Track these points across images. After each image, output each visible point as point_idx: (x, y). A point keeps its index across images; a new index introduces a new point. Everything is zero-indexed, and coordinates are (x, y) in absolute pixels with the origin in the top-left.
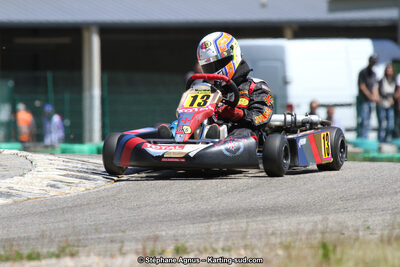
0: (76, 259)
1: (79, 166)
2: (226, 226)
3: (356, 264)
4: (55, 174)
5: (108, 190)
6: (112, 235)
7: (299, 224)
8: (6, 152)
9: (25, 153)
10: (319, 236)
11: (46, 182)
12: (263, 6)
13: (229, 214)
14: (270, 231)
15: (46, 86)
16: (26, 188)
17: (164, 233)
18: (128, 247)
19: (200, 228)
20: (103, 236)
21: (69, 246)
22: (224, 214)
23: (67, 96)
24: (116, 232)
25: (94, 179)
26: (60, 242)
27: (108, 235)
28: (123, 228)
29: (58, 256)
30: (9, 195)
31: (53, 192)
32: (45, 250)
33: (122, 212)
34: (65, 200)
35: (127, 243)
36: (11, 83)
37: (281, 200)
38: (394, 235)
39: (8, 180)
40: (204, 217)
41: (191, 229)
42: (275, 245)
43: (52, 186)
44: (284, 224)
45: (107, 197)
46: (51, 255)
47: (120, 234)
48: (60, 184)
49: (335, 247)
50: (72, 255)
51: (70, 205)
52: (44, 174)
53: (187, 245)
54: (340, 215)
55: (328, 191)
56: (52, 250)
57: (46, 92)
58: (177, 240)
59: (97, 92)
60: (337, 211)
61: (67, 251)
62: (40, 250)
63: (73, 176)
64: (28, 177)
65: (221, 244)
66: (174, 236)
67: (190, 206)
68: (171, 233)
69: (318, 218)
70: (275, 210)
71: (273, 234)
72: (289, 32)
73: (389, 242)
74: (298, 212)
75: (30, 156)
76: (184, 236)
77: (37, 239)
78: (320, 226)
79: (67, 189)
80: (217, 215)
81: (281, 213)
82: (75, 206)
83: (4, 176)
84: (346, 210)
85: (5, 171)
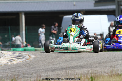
1: (18, 55)
4: (10, 57)
5: (26, 62)
6: (28, 75)
9: (1, 51)
10: (90, 75)
11: (7, 60)
12: (74, 5)
13: (62, 69)
14: (76, 74)
16: (1, 62)
17: (43, 75)
19: (54, 73)
21: (14, 79)
23: (15, 33)
24: (29, 74)
25: (22, 59)
26: (12, 78)
27: (26, 76)
28: (31, 73)
31: (10, 63)
34: (13, 65)
37: (79, 64)
38: (113, 74)
40: (56, 69)
41: (52, 73)
43: (9, 61)
45: (26, 64)
48: (12, 60)
49: (95, 78)
51: (15, 66)
52: (7, 57)
57: (9, 33)
58: (47, 77)
59: (24, 32)
60: (96, 67)
63: (16, 58)
64: (2, 58)
66: (47, 75)
67: (51, 67)
70: (77, 67)
71: (77, 74)
72: (82, 13)
73: (111, 76)
74: (84, 68)
75: (3, 52)
76: (50, 75)
78: (90, 72)
79: (14, 62)
80: (60, 69)
81: (79, 68)
82: (17, 67)
84: (99, 67)
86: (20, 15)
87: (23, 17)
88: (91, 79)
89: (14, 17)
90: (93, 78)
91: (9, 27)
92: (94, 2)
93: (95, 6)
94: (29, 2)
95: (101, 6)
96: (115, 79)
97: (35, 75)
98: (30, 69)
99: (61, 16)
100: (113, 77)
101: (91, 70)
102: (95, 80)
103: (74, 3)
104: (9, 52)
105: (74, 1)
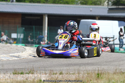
0: (33, 74)
4: (31, 52)
6: (44, 69)
8: (19, 46)
9: (23, 46)
11: (28, 54)
12: (91, 11)
15: (33, 30)
16: (23, 55)
17: (58, 69)
18: (48, 72)
19: (68, 68)
20: (42, 69)
21: (31, 71)
23: (38, 32)
24: (46, 68)
29: (29, 74)
30: (18, 57)
31: (30, 57)
32: (25, 72)
33: (48, 63)
35: (48, 71)
37: (90, 61)
39: (19, 53)
40: (69, 65)
41: (65, 68)
43: (30, 55)
44: (90, 68)
46: (27, 73)
50: (32, 73)
52: (28, 52)
56: (27, 72)
57: (33, 31)
59: (46, 32)
60: (104, 65)
63: (35, 53)
64: (24, 53)
65: (73, 73)
66: (60, 70)
69: (99, 66)
72: (97, 18)
76: (63, 70)
78: (97, 69)
80: (72, 65)
81: (89, 65)
82: (36, 61)
83: (17, 52)
84: (106, 65)
85: (18, 51)
86: (44, 16)
87: (47, 18)
88: (97, 76)
89: (39, 18)
90: (100, 74)
91: (34, 27)
92: (108, 9)
93: (108, 13)
94: (52, 6)
95: (113, 13)
96: (118, 77)
98: (47, 63)
99: (79, 19)
100: (117, 74)
102: (101, 76)
103: (91, 9)
104: (30, 48)
105: (91, 7)
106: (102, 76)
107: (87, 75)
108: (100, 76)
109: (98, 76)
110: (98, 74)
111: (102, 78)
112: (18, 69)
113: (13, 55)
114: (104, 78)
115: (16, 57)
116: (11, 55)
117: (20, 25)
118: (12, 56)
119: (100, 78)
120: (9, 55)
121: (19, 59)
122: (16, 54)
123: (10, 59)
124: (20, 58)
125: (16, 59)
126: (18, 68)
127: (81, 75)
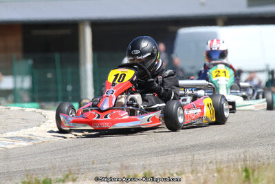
2: (179, 157)
3: (269, 182)
6: (101, 165)
7: (229, 155)
8: (28, 110)
9: (40, 110)
10: (242, 163)
12: (203, 4)
13: (180, 150)
14: (209, 161)
16: (41, 134)
17: (136, 164)
19: (161, 159)
20: (94, 166)
21: (71, 173)
22: (177, 149)
23: (69, 70)
24: (104, 163)
26: (65, 171)
27: (98, 166)
28: (108, 161)
29: (64, 181)
30: (30, 140)
35: (111, 171)
36: (30, 62)
37: (217, 138)
39: (29, 130)
40: (163, 151)
41: (155, 160)
42: (212, 170)
46: (60, 181)
47: (107, 165)
49: (254, 171)
50: (74, 180)
51: (72, 145)
53: (153, 171)
54: (257, 148)
55: (248, 132)
56: (62, 178)
58: (145, 168)
60: (255, 145)
61: (70, 177)
62: (52, 177)
64: (43, 127)
65: (176, 170)
66: (143, 165)
67: (154, 145)
68: (141, 163)
69: (242, 150)
70: (212, 146)
71: (211, 162)
72: (220, 22)
74: (228, 147)
75: (44, 112)
76: (150, 165)
77: (49, 169)
78: (242, 156)
80: (173, 150)
82: (76, 146)
83: (26, 127)
84: (261, 144)
85: (27, 123)
86: (81, 27)
88: (244, 174)
90: (250, 171)
97: (118, 164)
101: (244, 152)
102: (253, 174)
106: (256, 173)
107: (216, 175)
108: (251, 176)
109: (247, 177)
110: (246, 170)
111: (257, 180)
112: (34, 170)
113: (15, 134)
114: (262, 180)
115: (24, 139)
116: (9, 134)
117: (20, 54)
118: (12, 138)
119: (252, 180)
120: (4, 135)
121: (30, 143)
122: (22, 131)
123: (9, 147)
124: (35, 142)
125: (24, 144)
126: (32, 167)
127: (199, 175)
